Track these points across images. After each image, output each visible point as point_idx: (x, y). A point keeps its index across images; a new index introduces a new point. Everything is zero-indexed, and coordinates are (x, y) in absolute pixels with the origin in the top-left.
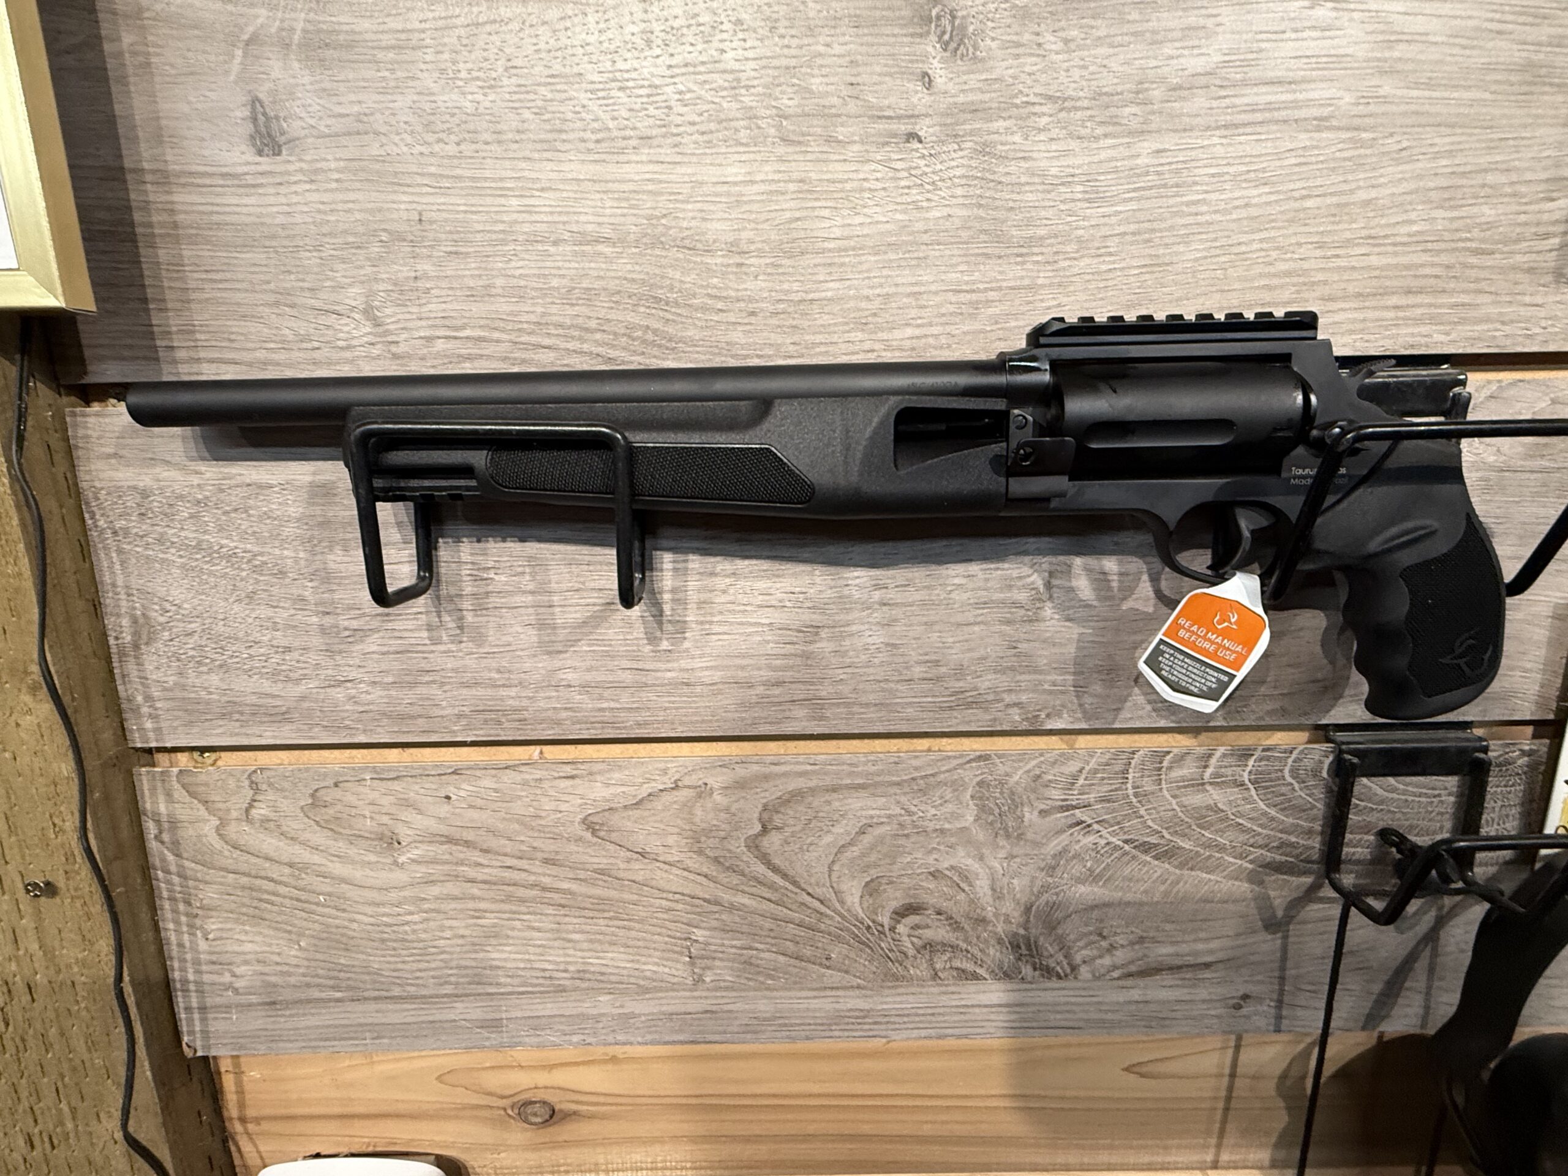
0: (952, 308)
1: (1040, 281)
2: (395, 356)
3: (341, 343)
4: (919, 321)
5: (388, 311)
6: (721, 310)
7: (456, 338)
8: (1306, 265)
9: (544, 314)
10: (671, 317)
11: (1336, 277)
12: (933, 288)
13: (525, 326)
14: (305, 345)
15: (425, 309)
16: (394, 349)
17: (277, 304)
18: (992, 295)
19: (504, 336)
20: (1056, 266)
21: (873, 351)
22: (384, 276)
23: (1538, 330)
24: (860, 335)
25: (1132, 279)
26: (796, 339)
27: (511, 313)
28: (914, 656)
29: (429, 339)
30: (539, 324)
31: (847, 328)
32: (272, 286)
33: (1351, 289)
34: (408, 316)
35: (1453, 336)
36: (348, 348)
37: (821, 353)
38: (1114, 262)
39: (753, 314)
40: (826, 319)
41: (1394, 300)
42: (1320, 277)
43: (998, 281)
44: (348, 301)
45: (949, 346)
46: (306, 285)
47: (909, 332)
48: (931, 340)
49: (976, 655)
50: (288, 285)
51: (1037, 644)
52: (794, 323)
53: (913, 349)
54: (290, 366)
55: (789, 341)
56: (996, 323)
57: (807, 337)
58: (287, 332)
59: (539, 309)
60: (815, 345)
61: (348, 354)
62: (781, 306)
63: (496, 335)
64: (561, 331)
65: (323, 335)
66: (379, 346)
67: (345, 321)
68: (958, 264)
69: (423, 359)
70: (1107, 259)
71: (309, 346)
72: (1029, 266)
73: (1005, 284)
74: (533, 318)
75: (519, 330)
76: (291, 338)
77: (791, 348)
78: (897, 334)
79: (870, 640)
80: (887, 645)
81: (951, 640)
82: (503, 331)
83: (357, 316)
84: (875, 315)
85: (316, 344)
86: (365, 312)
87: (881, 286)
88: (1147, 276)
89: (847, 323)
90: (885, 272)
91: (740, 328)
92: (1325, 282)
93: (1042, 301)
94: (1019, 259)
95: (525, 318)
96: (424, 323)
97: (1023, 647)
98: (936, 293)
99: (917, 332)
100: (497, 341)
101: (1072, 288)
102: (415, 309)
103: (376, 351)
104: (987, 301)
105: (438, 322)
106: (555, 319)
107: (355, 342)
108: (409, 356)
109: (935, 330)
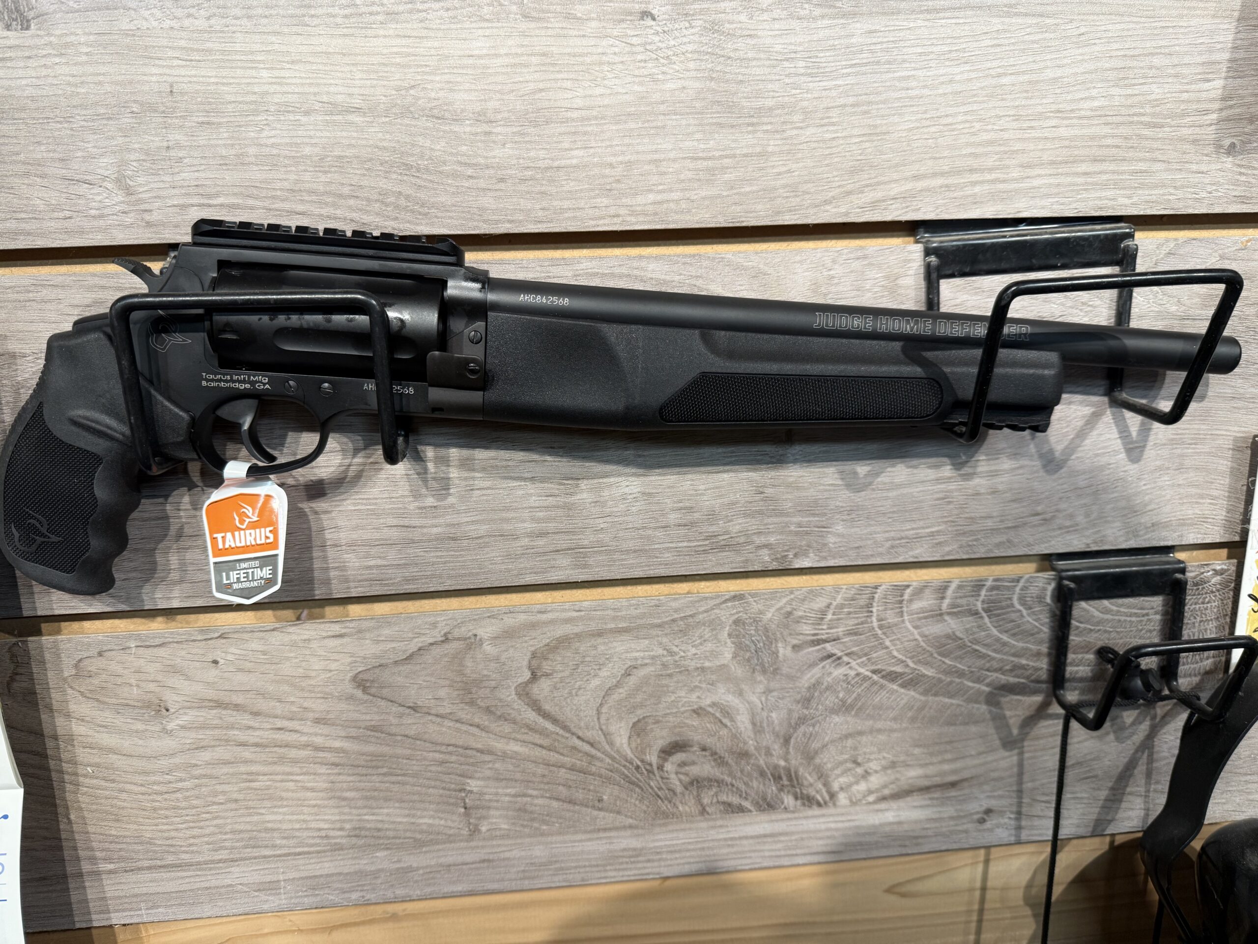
0: (690, 175)
1: (770, 149)
2: (149, 224)
3: (93, 212)
4: (661, 187)
5: (141, 180)
6: (470, 177)
7: (210, 206)
8: (1006, 135)
9: (297, 182)
10: (423, 183)
11: (1032, 146)
12: (672, 155)
13: (279, 193)
14: (56, 215)
15: (177, 177)
16: (147, 217)
17: (27, 174)
18: (727, 161)
19: (258, 203)
20: (785, 135)
21: (618, 216)
22: (136, 146)
23: (1204, 195)
24: (605, 201)
25: (854, 147)
26: (544, 204)
27: (264, 181)
28: (669, 503)
29: (183, 207)
30: (293, 191)
31: (592, 194)
32: (22, 157)
33: (1046, 157)
34: (162, 185)
35: (1135, 199)
36: (101, 216)
37: (568, 218)
38: (836, 131)
39: (502, 180)
40: (572, 185)
41: (1083, 168)
42: (1018, 146)
43: (732, 149)
44: (99, 171)
45: (689, 211)
46: (56, 155)
47: (651, 197)
48: (672, 206)
49: (726, 500)
50: (39, 156)
51: (782, 489)
52: (543, 188)
53: (656, 214)
54: (42, 235)
55: (538, 207)
56: (732, 188)
57: (555, 203)
58: (38, 202)
59: (293, 177)
60: (563, 210)
61: (101, 223)
62: (529, 173)
63: (251, 202)
64: (314, 198)
65: (75, 205)
66: (132, 215)
67: (96, 190)
68: (693, 133)
69: (176, 226)
70: (831, 128)
71: (61, 215)
72: (760, 135)
73: (738, 152)
74: (286, 185)
75: (273, 197)
76: (42, 208)
77: (540, 213)
78: (640, 199)
79: (627, 490)
80: (644, 494)
81: (702, 487)
82: (256, 198)
83: (110, 186)
84: (618, 181)
85: (68, 214)
86: (118, 181)
87: (623, 153)
88: (867, 145)
89: (592, 190)
90: (627, 141)
91: (490, 194)
92: (1023, 151)
93: (773, 167)
94: (750, 128)
95: (278, 185)
96: (176, 191)
97: (769, 491)
98: (674, 160)
99: (659, 197)
100: (252, 208)
101: (800, 156)
102: (167, 178)
103: (129, 219)
104: (723, 168)
105: (191, 190)
106: (307, 186)
107: (106, 211)
108: (163, 224)
109: (675, 196)
